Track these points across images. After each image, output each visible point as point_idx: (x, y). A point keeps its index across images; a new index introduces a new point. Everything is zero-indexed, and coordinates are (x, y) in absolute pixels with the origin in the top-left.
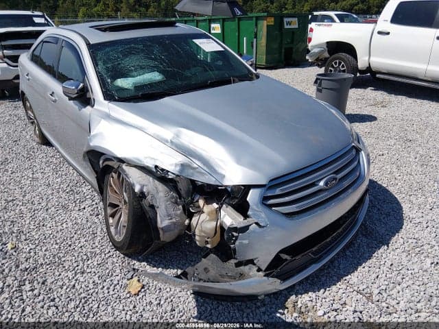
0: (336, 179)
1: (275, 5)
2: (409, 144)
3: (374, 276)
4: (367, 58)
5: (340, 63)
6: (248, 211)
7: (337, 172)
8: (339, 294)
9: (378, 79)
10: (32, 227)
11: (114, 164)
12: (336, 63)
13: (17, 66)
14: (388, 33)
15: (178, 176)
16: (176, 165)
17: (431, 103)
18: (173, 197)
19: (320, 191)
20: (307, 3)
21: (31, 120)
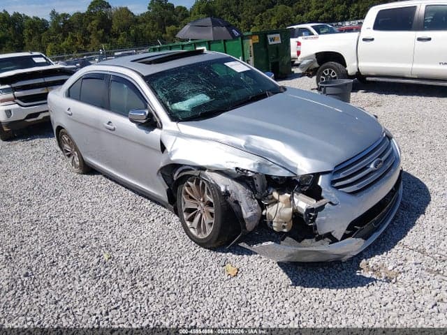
0: (381, 161)
1: (242, 22)
2: (413, 135)
3: (422, 237)
4: (355, 64)
5: (330, 71)
6: (321, 193)
7: (380, 156)
8: (399, 253)
9: (369, 82)
10: (116, 240)
11: (196, 172)
12: (326, 72)
13: (46, 103)
14: (373, 39)
15: (256, 173)
16: (254, 165)
17: (420, 98)
18: (249, 194)
19: (372, 172)
20: (273, 18)
21: (68, 153)
